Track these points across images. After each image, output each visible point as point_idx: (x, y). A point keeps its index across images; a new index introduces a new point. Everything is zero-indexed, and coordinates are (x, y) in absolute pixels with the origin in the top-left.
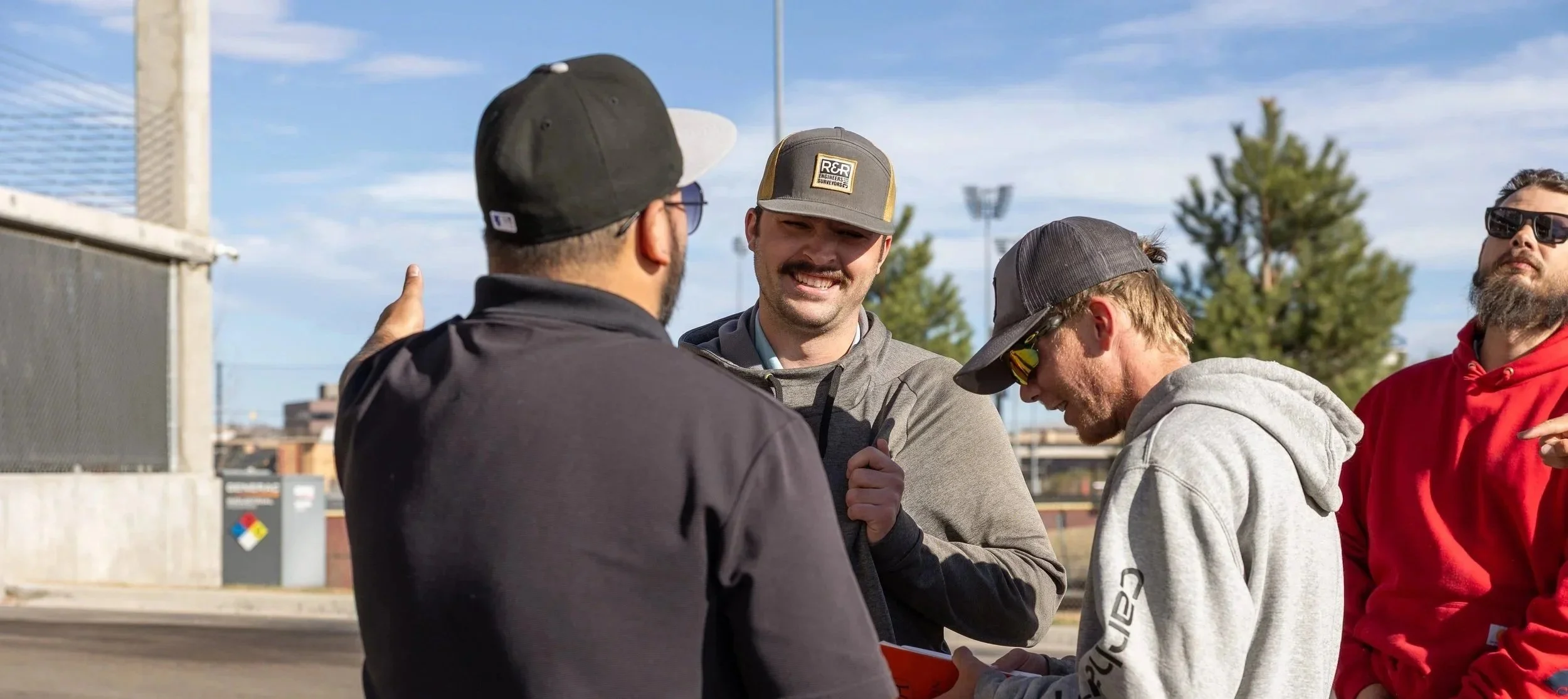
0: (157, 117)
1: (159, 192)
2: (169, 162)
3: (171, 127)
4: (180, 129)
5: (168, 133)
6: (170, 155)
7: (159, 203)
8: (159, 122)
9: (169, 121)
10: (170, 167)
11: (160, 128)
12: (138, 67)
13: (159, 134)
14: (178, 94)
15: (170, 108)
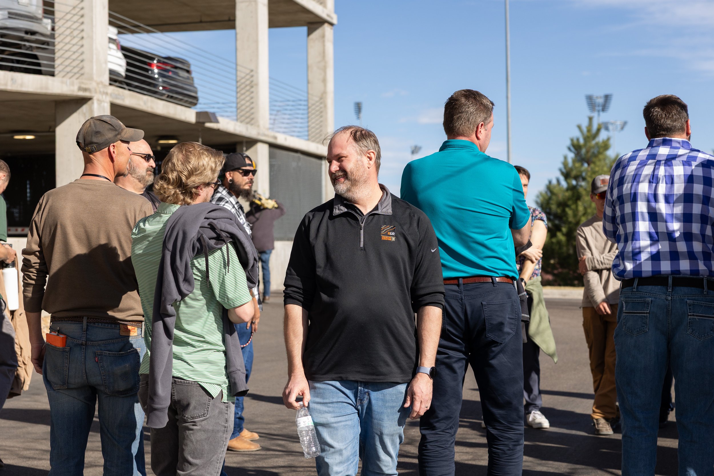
0: (317, 102)
1: (318, 131)
2: (321, 119)
3: (322, 105)
4: (325, 106)
5: (321, 108)
6: (321, 117)
7: (318, 136)
8: (318, 104)
9: (321, 103)
10: (321, 122)
11: (317, 106)
12: (308, 82)
13: (318, 108)
14: (324, 93)
15: (321, 98)
